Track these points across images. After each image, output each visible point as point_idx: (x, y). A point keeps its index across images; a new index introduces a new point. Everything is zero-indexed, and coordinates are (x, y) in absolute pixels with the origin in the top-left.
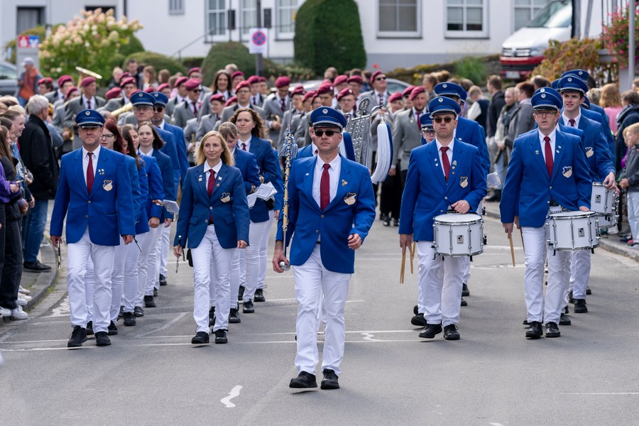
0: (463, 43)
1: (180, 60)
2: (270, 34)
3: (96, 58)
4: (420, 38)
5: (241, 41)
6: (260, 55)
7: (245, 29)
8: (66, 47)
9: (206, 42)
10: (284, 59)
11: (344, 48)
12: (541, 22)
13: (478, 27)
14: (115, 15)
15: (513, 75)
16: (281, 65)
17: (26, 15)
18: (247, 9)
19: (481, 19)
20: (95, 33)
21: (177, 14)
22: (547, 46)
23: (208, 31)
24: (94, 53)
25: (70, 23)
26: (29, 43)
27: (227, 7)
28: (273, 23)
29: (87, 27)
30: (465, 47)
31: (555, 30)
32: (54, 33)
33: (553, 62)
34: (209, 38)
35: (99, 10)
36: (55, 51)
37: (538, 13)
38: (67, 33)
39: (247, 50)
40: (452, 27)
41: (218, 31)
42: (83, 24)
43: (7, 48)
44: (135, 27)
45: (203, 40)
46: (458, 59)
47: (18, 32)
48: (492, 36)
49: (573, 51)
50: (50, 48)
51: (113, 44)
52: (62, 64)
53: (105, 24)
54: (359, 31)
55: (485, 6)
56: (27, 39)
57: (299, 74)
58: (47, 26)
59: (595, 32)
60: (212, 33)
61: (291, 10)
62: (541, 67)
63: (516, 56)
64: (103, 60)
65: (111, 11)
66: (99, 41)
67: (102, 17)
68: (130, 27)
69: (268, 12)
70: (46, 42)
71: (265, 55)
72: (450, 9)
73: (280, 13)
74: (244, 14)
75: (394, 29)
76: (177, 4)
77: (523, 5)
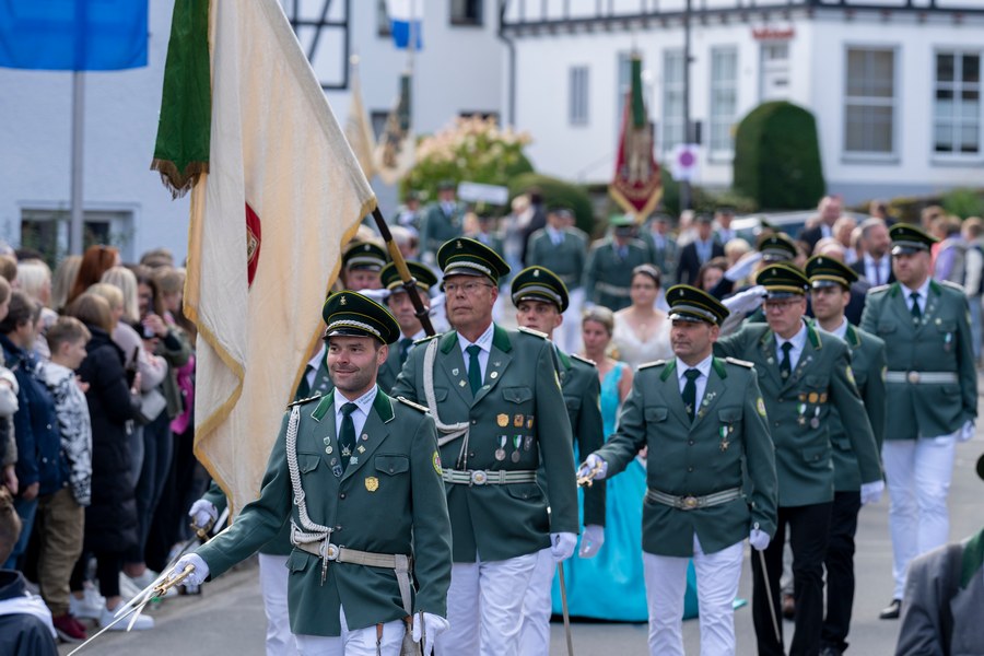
1: (583, 186)
2: (700, 152)
4: (896, 162)
6: (687, 182)
7: (669, 146)
8: (434, 165)
10: (718, 187)
11: (797, 173)
13: (971, 149)
16: (713, 194)
18: (672, 120)
19: (977, 136)
20: (471, 148)
21: (580, 125)
24: (469, 172)
25: (439, 133)
28: (705, 137)
29: (461, 139)
32: (417, 146)
35: (477, 118)
38: (436, 147)
40: (941, 148)
42: (456, 136)
44: (525, 140)
51: (495, 162)
52: (428, 187)
53: (485, 136)
54: (816, 152)
61: (730, 123)
65: (491, 121)
66: (477, 158)
67: (479, 126)
68: (518, 141)
69: (698, 125)
71: (693, 181)
72: (939, 127)
73: (715, 126)
74: (668, 128)
75: (863, 148)
76: (579, 110)
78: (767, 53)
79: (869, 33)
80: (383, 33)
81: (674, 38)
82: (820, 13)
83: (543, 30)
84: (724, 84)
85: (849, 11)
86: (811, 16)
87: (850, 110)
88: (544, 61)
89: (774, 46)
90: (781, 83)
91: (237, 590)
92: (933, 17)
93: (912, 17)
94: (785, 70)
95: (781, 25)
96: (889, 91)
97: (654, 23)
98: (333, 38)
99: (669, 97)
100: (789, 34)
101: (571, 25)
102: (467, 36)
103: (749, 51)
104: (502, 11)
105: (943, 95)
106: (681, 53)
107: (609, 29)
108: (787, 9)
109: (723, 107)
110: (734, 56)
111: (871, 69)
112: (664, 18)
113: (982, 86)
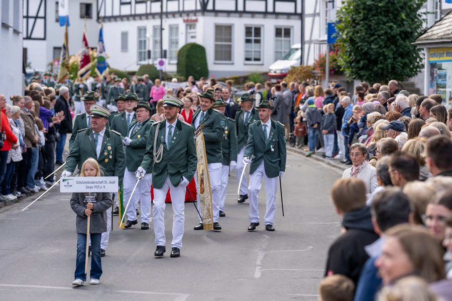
0: (252, 66)
1: (126, 72)
2: (166, 61)
4: (233, 64)
5: (153, 65)
6: (162, 71)
7: (155, 59)
8: (75, 65)
9: (138, 64)
10: (172, 72)
11: (199, 68)
12: (287, 57)
13: (258, 60)
15: (274, 81)
16: (171, 75)
17: (57, 51)
18: (156, 50)
19: (260, 55)
21: (125, 52)
22: (290, 69)
23: (139, 59)
25: (77, 55)
26: (58, 64)
27: (147, 49)
28: (168, 56)
30: (252, 68)
31: (293, 61)
32: (69, 59)
33: (292, 75)
34: (139, 63)
37: (286, 54)
38: (75, 60)
39: (156, 68)
40: (247, 59)
41: (143, 60)
43: (48, 65)
44: (106, 57)
45: (136, 63)
46: (249, 74)
47: (54, 58)
48: (265, 63)
49: (301, 70)
52: (73, 73)
53: (92, 55)
54: (206, 60)
55: (262, 50)
56: (58, 62)
59: (311, 63)
60: (140, 60)
61: (176, 51)
62: (287, 78)
63: (275, 72)
65: (95, 50)
67: (91, 52)
69: (165, 51)
71: (164, 70)
72: (246, 51)
73: (171, 52)
74: (155, 52)
75: (221, 60)
76: (124, 47)
77: (279, 50)
78: (188, 27)
79: (223, 20)
80: (57, 21)
81: (157, 22)
82: (206, 13)
83: (112, 19)
84: (174, 38)
85: (215, 12)
86: (203, 14)
87: (216, 46)
88: (112, 31)
89: (191, 24)
90: (192, 37)
91: (6, 213)
92: (244, 15)
93: (238, 15)
94: (195, 32)
95: (194, 18)
96: (230, 40)
97: (150, 17)
98: (40, 22)
99: (155, 42)
100: (196, 21)
101: (122, 17)
102: (88, 22)
103: (182, 27)
104: (98, 13)
105: (248, 41)
106: (159, 27)
107: (134, 19)
108: (195, 12)
109: (174, 45)
110: (177, 28)
111: (223, 33)
112: (153, 15)
113: (262, 38)
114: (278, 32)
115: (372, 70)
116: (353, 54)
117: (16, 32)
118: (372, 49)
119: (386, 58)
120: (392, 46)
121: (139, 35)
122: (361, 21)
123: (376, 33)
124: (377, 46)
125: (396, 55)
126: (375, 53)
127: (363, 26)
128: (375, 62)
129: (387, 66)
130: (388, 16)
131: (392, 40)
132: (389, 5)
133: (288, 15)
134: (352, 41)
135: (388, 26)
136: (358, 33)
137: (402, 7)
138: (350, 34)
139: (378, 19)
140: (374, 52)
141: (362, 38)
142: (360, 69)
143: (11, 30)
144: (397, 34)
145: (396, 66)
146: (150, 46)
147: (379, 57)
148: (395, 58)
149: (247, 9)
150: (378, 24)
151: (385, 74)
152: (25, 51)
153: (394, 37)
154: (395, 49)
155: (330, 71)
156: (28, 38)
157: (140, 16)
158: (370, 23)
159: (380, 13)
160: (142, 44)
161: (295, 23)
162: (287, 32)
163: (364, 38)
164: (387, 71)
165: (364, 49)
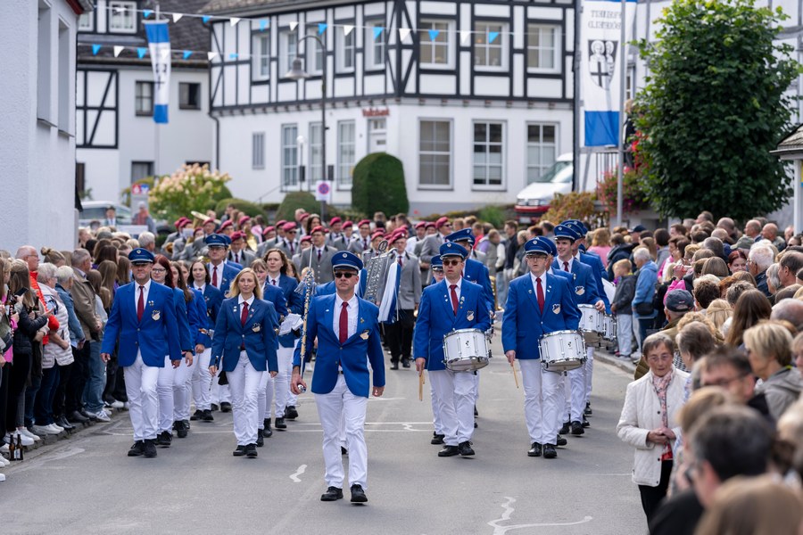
0: (487, 194)
1: (260, 205)
2: (332, 185)
3: (194, 203)
4: (452, 190)
5: (309, 191)
6: (324, 202)
7: (313, 181)
8: (170, 194)
9: (282, 191)
10: (344, 205)
11: (391, 197)
12: (548, 178)
13: (498, 182)
14: (209, 169)
15: (525, 220)
16: (341, 210)
17: (138, 168)
18: (315, 166)
19: (500, 175)
20: (193, 183)
21: (259, 169)
22: (553, 197)
23: (284, 182)
24: (193, 199)
25: (173, 175)
26: (141, 191)
27: (299, 164)
28: (335, 176)
29: (187, 178)
30: (487, 197)
31: (559, 185)
32: (160, 183)
33: (557, 210)
34: (284, 188)
35: (196, 165)
36: (161, 197)
37: (546, 172)
38: (171, 183)
39: (314, 198)
40: (477, 181)
41: (291, 183)
42: (184, 176)
43: (123, 194)
44: (226, 178)
45: (279, 189)
46: (482, 207)
47: (132, 181)
48: (509, 189)
49: (573, 201)
50: (158, 194)
51: (208, 191)
52: (167, 207)
53: (201, 176)
54: (403, 183)
55: (503, 165)
56: (140, 187)
57: (355, 218)
58: (155, 177)
59: (591, 187)
60: (287, 184)
61: (350, 167)
62: (548, 214)
63: (527, 205)
64: (199, 205)
65: (206, 166)
66: (197, 189)
67: (199, 170)
68: (221, 178)
69: (331, 168)
70: (154, 190)
71: (328, 202)
72: (476, 167)
73: (341, 169)
74: (312, 170)
75: (431, 182)
76: (258, 160)
77: (534, 165)
78: (372, 125)
79: (433, 112)
80: (139, 114)
81: (316, 115)
82: (403, 100)
83: (236, 112)
84: (346, 143)
85: (420, 97)
86: (398, 102)
87: (422, 158)
88: (237, 130)
89: (376, 119)
90: (379, 142)
91: (45, 457)
92: (472, 102)
93: (460, 102)
94: (384, 134)
95: (382, 108)
96: (447, 148)
97: (303, 107)
98: (108, 117)
99: (313, 151)
100: (386, 113)
101: (253, 108)
102: (190, 115)
103: (361, 124)
104: (211, 101)
105: (478, 149)
106: (320, 125)
107: (276, 111)
108: (384, 97)
109: (346, 157)
110: (352, 126)
111: (435, 133)
112: (309, 103)
113: (503, 144)
114: (533, 132)
115: (700, 199)
116: (665, 171)
117: (64, 135)
118: (700, 162)
119: (725, 178)
120: (737, 158)
121: (285, 140)
122: (679, 111)
123: (707, 134)
124: (710, 157)
125: (744, 173)
126: (706, 170)
127: (684, 122)
128: (706, 185)
129: (728, 192)
130: (728, 103)
131: (735, 145)
132: (731, 83)
133: (551, 102)
134: (663, 148)
135: (728, 120)
136: (674, 133)
137: (753, 87)
138: (660, 136)
139: (711, 108)
140: (703, 167)
141: (682, 142)
142: (678, 198)
143: (54, 131)
144: (744, 136)
145: (743, 192)
146: (304, 159)
147: (713, 177)
148: (740, 179)
149: (478, 92)
150: (710, 117)
151: (724, 206)
152: (80, 169)
153: (739, 140)
154: (741, 161)
155: (625, 201)
156: (87, 145)
157: (286, 105)
158: (697, 115)
159: (714, 97)
160: (289, 154)
161: (562, 117)
162: (550, 133)
163: (687, 142)
164: (728, 202)
165: (685, 161)
